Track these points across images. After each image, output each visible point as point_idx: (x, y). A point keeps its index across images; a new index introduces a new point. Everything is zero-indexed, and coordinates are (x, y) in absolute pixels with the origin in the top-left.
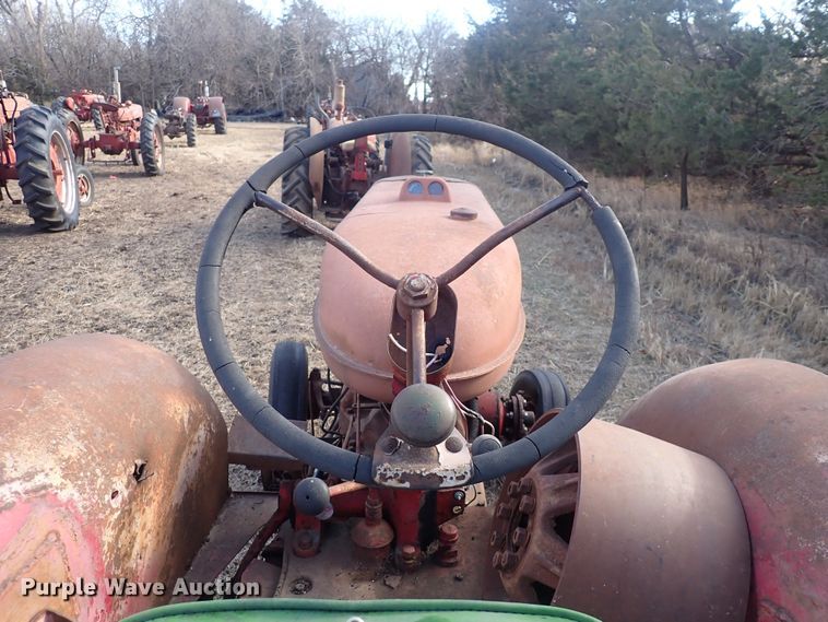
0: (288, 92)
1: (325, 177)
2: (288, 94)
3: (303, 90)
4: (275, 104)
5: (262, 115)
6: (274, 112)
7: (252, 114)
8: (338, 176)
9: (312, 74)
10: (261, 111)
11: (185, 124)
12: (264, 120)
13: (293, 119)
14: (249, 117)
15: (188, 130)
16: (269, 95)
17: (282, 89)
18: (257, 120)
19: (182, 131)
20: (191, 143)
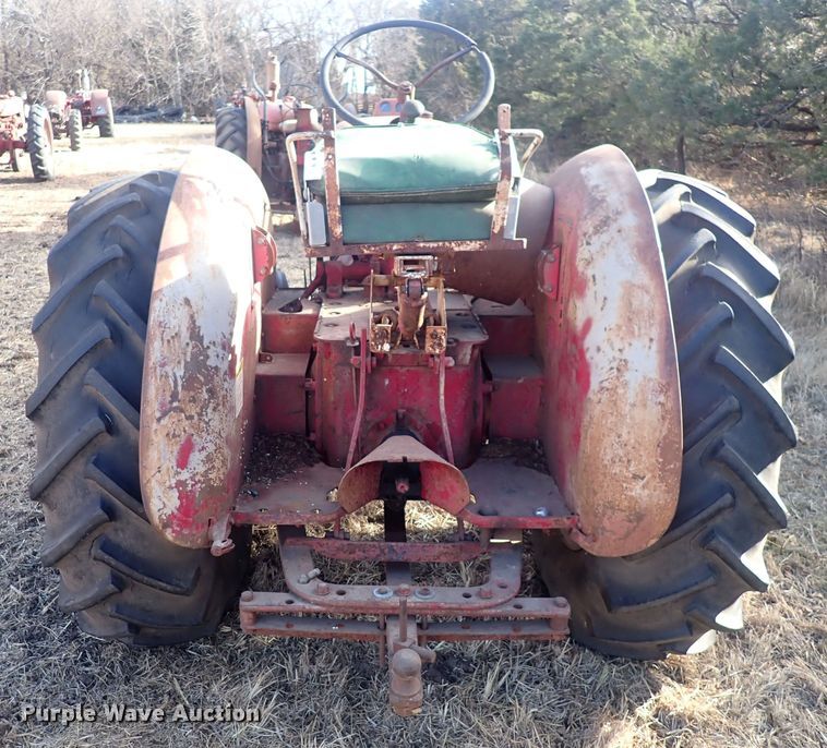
0: (186, 82)
1: (263, 164)
2: (187, 87)
3: (207, 79)
4: (170, 100)
5: (153, 114)
6: (169, 110)
7: (141, 113)
8: (277, 163)
9: (217, 57)
10: (153, 109)
11: (67, 123)
12: (157, 119)
13: (194, 118)
14: (137, 117)
15: (70, 130)
16: (162, 87)
17: (178, 80)
18: (147, 120)
19: (63, 131)
20: (74, 147)
